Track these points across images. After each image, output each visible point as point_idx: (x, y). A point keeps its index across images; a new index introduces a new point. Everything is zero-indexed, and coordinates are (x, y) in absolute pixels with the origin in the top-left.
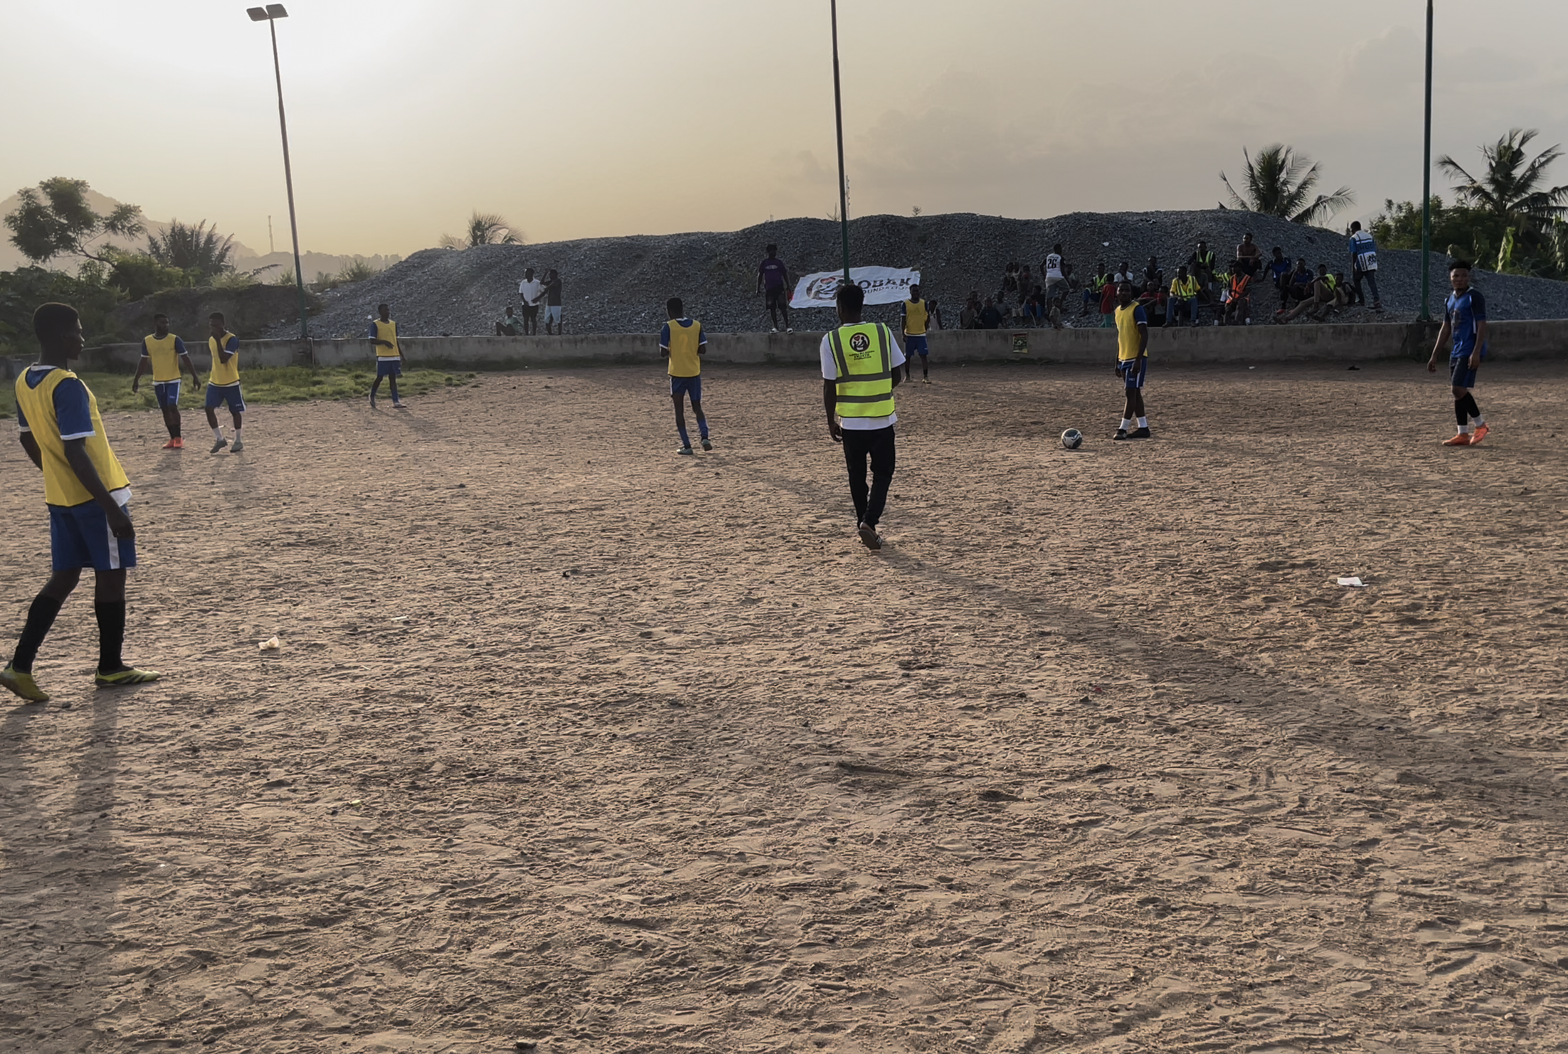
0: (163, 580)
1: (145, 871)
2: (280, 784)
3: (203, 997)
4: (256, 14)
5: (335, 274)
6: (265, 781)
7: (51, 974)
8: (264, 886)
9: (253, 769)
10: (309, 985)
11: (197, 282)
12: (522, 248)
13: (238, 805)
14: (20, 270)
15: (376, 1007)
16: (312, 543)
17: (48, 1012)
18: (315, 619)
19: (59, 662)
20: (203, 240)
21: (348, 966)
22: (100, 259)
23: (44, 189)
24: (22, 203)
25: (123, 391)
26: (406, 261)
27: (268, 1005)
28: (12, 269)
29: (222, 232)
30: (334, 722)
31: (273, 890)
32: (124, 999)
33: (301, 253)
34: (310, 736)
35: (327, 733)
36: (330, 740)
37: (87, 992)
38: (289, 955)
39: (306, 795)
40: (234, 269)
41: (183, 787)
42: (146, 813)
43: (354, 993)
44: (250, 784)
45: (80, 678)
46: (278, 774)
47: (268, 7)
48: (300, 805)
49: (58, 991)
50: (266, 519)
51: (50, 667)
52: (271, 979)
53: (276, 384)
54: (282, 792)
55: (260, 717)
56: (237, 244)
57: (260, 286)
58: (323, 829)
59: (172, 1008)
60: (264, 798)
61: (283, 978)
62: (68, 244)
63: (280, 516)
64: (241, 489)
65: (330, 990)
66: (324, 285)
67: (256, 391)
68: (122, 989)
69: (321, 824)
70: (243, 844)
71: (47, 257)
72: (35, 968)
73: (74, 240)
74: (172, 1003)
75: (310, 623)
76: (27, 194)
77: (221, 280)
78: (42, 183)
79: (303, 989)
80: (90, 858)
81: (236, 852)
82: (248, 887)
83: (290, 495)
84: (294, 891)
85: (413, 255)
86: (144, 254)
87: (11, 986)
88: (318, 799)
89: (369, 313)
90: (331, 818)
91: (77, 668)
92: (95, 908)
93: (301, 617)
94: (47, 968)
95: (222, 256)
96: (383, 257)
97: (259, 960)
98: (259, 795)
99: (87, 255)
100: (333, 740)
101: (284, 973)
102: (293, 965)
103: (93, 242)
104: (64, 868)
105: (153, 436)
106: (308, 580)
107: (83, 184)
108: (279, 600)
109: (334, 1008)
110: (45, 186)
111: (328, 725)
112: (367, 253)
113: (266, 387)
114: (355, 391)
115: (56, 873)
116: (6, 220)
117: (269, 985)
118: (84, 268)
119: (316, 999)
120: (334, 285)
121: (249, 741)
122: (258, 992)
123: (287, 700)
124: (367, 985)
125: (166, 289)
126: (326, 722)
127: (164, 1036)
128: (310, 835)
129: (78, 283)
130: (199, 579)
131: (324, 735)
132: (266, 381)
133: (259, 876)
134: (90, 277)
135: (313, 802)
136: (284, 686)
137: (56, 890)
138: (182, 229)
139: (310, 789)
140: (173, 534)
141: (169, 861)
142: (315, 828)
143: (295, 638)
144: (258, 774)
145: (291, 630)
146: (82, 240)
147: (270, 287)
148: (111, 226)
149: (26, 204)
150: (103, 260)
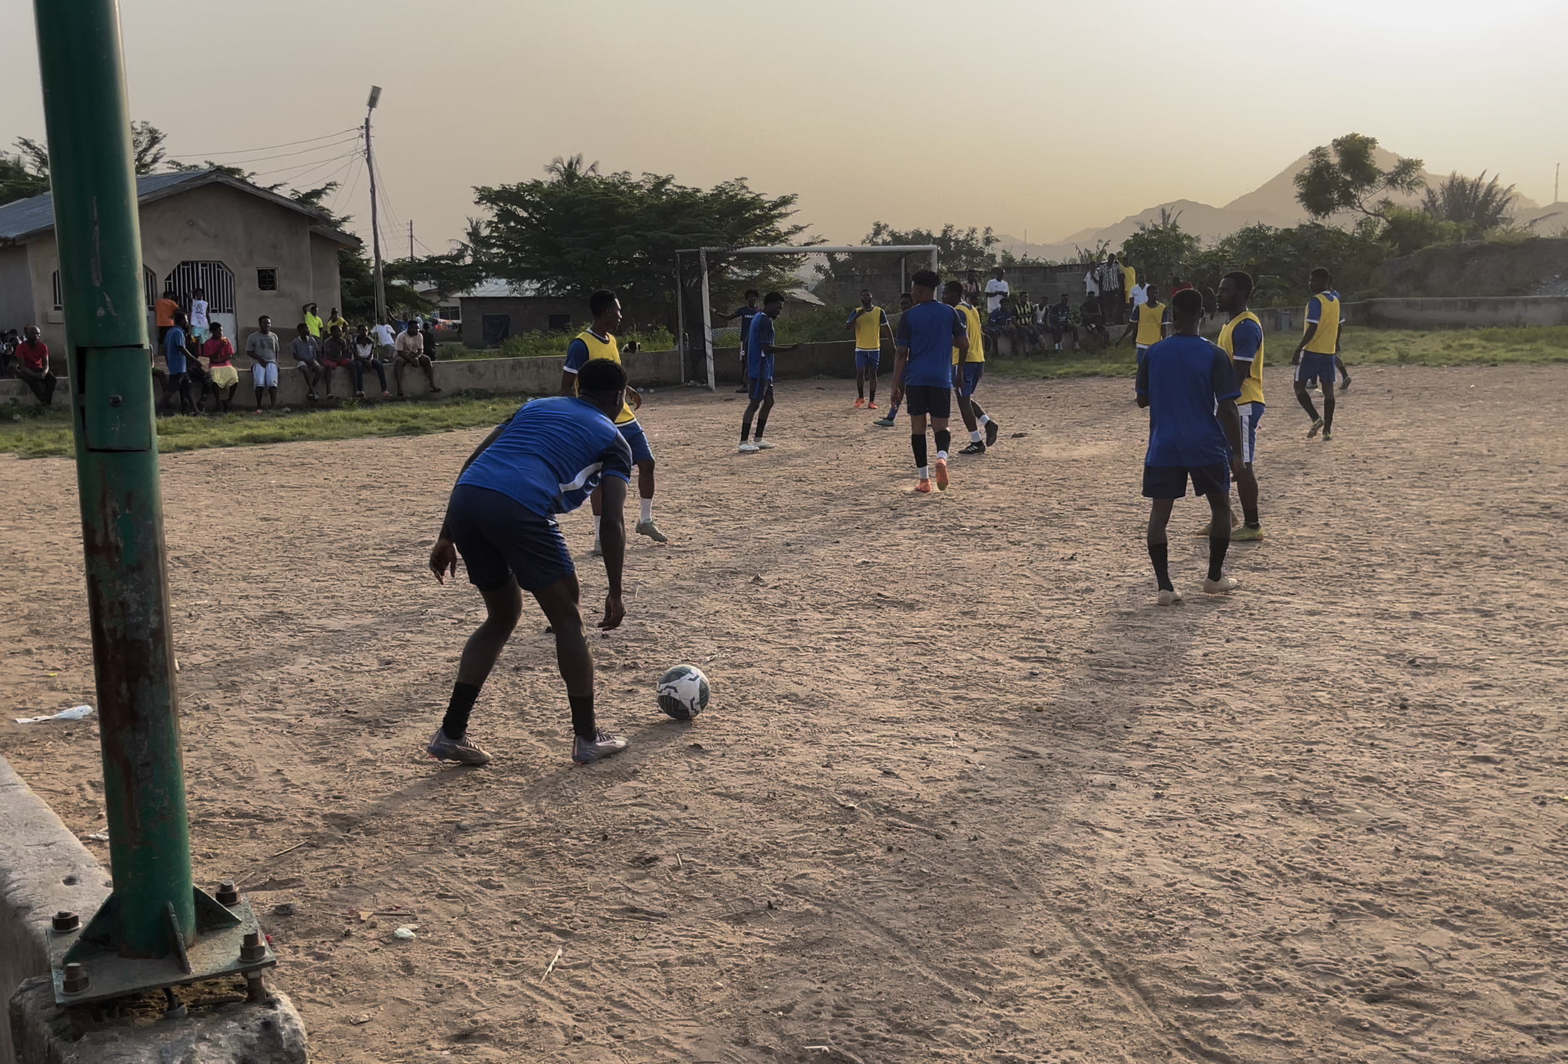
0: (1393, 535)
1: (1340, 811)
2: (1487, 760)
3: (1383, 948)
6: (1471, 754)
7: (1248, 882)
8: (1456, 857)
9: (1460, 738)
10: (1493, 971)
11: (1468, 235)
13: (1441, 771)
14: (1301, 226)
15: (1563, 1018)
16: (1556, 516)
17: (1240, 915)
18: (1548, 597)
19: (1288, 599)
20: (1482, 192)
21: (1537, 966)
22: (1376, 215)
23: (1335, 147)
24: (1313, 161)
25: (1378, 345)
27: (1449, 977)
28: (1294, 226)
29: (1503, 184)
30: (1554, 709)
31: (1467, 865)
32: (1309, 926)
34: (1526, 718)
35: (1544, 718)
36: (1547, 727)
37: (1277, 908)
38: (1474, 935)
39: (1513, 778)
40: (1512, 221)
41: (1387, 741)
42: (1349, 757)
43: (1540, 995)
44: (1455, 753)
45: (1304, 618)
46: (1486, 749)
48: (1506, 787)
49: (1251, 900)
50: (1507, 485)
51: (1279, 602)
52: (1453, 953)
53: (1539, 344)
54: (1487, 768)
55: (1475, 688)
56: (1517, 195)
57: (1534, 239)
58: (1526, 817)
59: (1352, 948)
60: (1468, 770)
61: (1465, 955)
62: (1348, 200)
63: (1524, 484)
64: (1485, 452)
65: (1513, 983)
67: (1515, 350)
68: (1309, 916)
69: (1527, 812)
70: (1441, 811)
71: (1327, 213)
72: (1235, 873)
73: (1355, 196)
74: (1354, 944)
75: (1541, 601)
76: (1318, 154)
77: (1497, 233)
78: (1334, 140)
79: (1486, 974)
80: (1292, 786)
81: (1431, 816)
82: (1440, 854)
83: (1538, 463)
84: (1488, 872)
86: (1419, 208)
87: (1215, 882)
88: (1526, 785)
90: (1538, 807)
91: (1303, 608)
92: (1293, 834)
93: (1533, 592)
94: (1244, 876)
95: (1500, 208)
97: (1442, 930)
98: (1463, 767)
99: (1364, 211)
100: (1552, 727)
101: (1465, 951)
102: (1478, 946)
103: (1370, 198)
104: (1268, 790)
105: (1402, 392)
106: (1546, 554)
107: (1373, 141)
108: (1511, 572)
109: (1516, 1004)
110: (1337, 143)
111: (1548, 710)
113: (1528, 347)
115: (1262, 793)
116: (1297, 178)
117: (1450, 958)
118: (1360, 224)
119: (1498, 988)
121: (1460, 709)
122: (1437, 961)
123: (1505, 677)
124: (1557, 992)
125: (1434, 245)
126: (1546, 707)
127: (1341, 973)
128: (1512, 819)
129: (1351, 238)
130: (1428, 539)
131: (1541, 721)
132: (1527, 341)
133: (1453, 847)
134: (1364, 233)
135: (1521, 786)
136: (1504, 662)
137: (1263, 809)
138: (1461, 181)
139: (1518, 773)
140: (1409, 491)
141: (1366, 808)
142: (1519, 814)
143: (1524, 613)
144: (1464, 744)
145: (1520, 604)
146: (1362, 196)
147: (1549, 242)
148: (1392, 181)
149: (1318, 162)
150: (1379, 215)
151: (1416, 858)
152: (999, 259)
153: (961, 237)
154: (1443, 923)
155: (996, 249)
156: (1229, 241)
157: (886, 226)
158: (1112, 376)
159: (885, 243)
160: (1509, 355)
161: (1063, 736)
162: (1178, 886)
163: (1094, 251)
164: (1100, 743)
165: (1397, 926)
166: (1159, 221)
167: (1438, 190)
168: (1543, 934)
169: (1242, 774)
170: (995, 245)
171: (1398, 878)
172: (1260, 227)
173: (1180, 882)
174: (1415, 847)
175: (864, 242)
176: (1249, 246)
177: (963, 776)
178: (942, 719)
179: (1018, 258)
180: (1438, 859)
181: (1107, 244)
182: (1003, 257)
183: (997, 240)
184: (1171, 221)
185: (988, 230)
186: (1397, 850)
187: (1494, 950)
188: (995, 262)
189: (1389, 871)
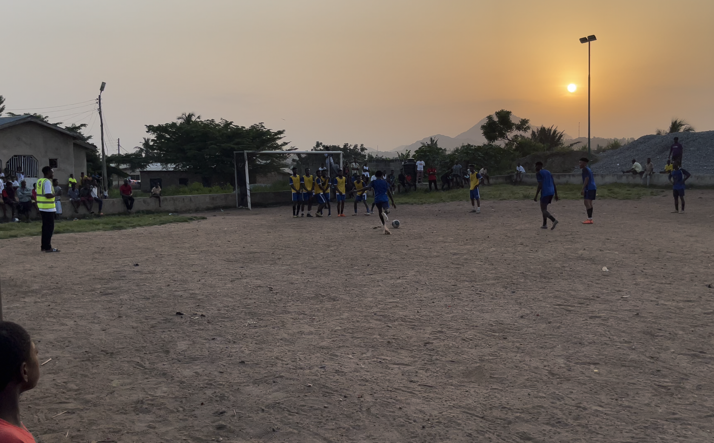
4: (583, 40)
5: (604, 145)
11: (547, 150)
12: (695, 133)
14: (484, 145)
20: (552, 133)
23: (496, 114)
24: (487, 121)
25: (515, 192)
26: (637, 140)
28: (481, 145)
29: (559, 130)
33: (591, 138)
40: (563, 144)
47: (588, 37)
56: (565, 134)
57: (572, 151)
62: (502, 135)
66: (600, 150)
67: (566, 194)
71: (494, 140)
73: (504, 134)
76: (490, 118)
77: (558, 149)
78: (496, 112)
85: (641, 138)
86: (529, 138)
89: (618, 163)
95: (559, 139)
96: (627, 139)
99: (508, 139)
103: (510, 135)
107: (510, 112)
112: (619, 137)
113: (571, 193)
114: (609, 196)
116: (481, 127)
118: (507, 144)
120: (604, 151)
125: (536, 152)
129: (504, 150)
132: (570, 190)
134: (508, 148)
138: (544, 128)
146: (508, 134)
147: (577, 152)
148: (519, 128)
149: (489, 121)
150: (514, 141)
151: (536, 398)
152: (367, 157)
153: (352, 148)
154: (547, 424)
155: (366, 152)
156: (457, 150)
157: (321, 143)
158: (412, 204)
159: (321, 150)
160: (564, 196)
161: (396, 352)
162: (444, 413)
163: (404, 153)
164: (411, 355)
165: (530, 426)
166: (429, 143)
167: (536, 131)
168: (585, 426)
169: (468, 366)
170: (365, 151)
171: (529, 406)
172: (469, 145)
173: (444, 412)
174: (536, 393)
175: (312, 150)
176: (465, 153)
177: (356, 371)
178: (347, 347)
179: (374, 156)
180: (545, 398)
181: (409, 152)
182: (368, 156)
183: (366, 149)
184: (434, 143)
185: (362, 145)
186: (529, 394)
187: (567, 434)
188: (365, 158)
189: (526, 404)
